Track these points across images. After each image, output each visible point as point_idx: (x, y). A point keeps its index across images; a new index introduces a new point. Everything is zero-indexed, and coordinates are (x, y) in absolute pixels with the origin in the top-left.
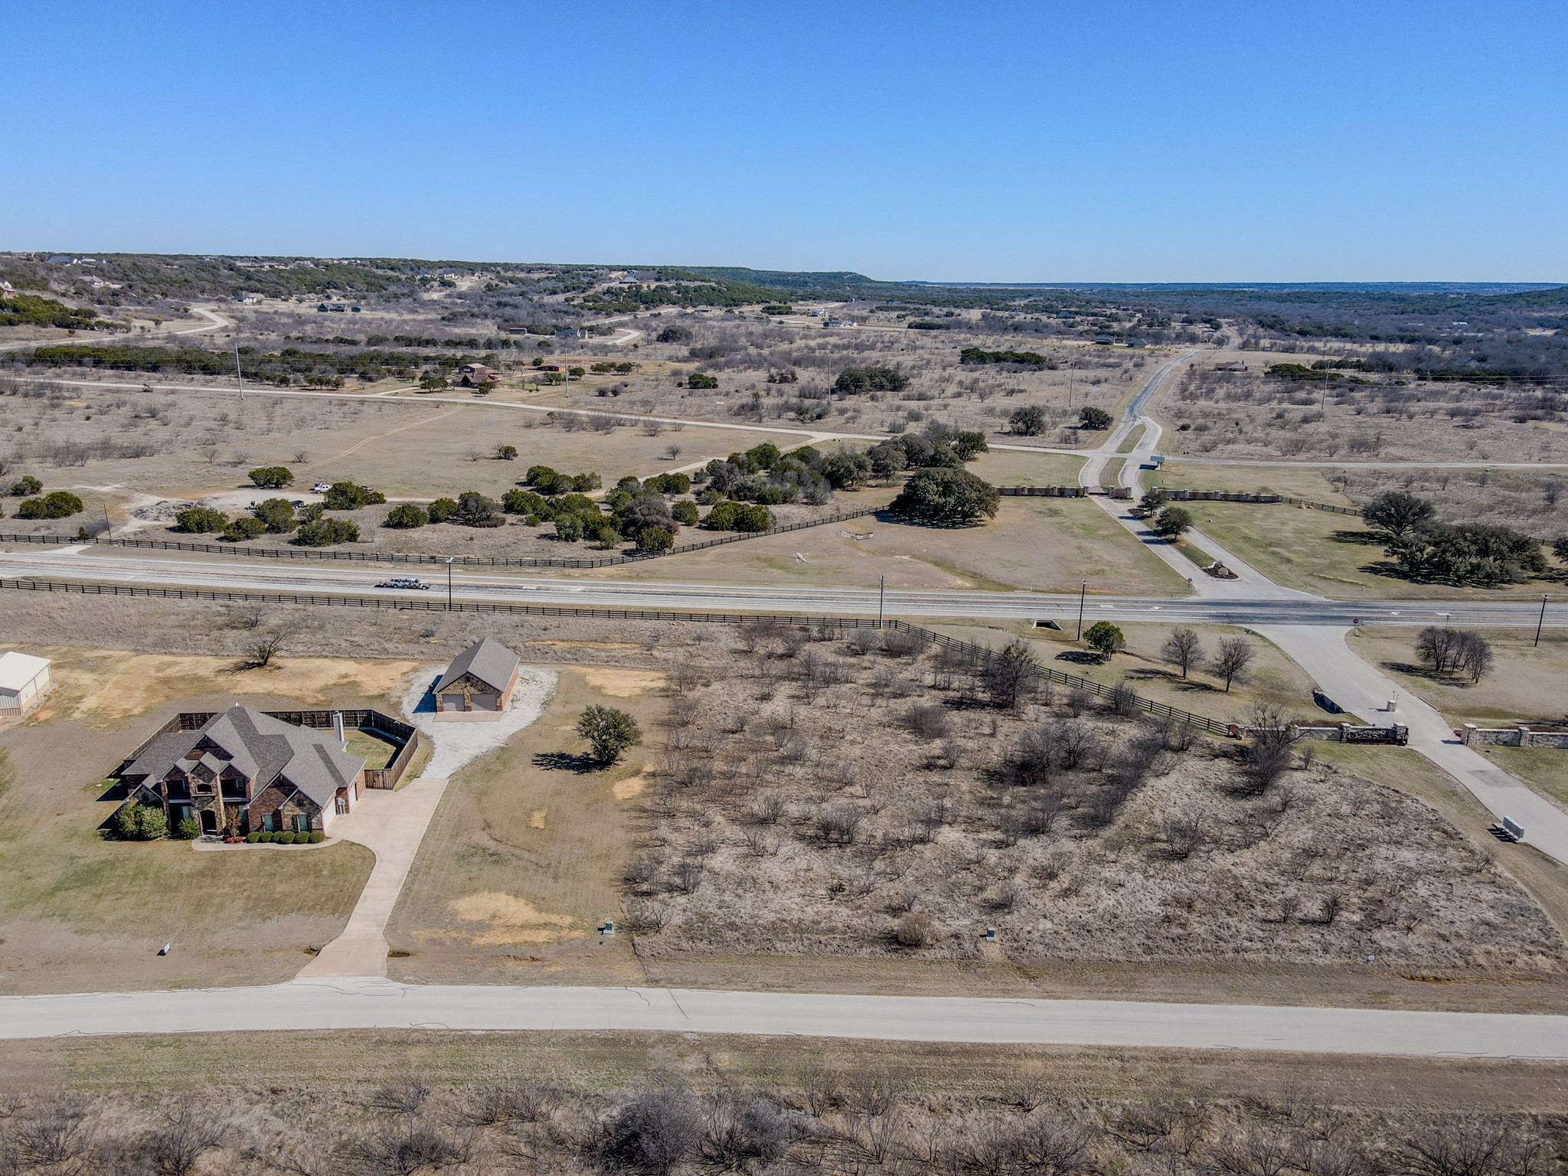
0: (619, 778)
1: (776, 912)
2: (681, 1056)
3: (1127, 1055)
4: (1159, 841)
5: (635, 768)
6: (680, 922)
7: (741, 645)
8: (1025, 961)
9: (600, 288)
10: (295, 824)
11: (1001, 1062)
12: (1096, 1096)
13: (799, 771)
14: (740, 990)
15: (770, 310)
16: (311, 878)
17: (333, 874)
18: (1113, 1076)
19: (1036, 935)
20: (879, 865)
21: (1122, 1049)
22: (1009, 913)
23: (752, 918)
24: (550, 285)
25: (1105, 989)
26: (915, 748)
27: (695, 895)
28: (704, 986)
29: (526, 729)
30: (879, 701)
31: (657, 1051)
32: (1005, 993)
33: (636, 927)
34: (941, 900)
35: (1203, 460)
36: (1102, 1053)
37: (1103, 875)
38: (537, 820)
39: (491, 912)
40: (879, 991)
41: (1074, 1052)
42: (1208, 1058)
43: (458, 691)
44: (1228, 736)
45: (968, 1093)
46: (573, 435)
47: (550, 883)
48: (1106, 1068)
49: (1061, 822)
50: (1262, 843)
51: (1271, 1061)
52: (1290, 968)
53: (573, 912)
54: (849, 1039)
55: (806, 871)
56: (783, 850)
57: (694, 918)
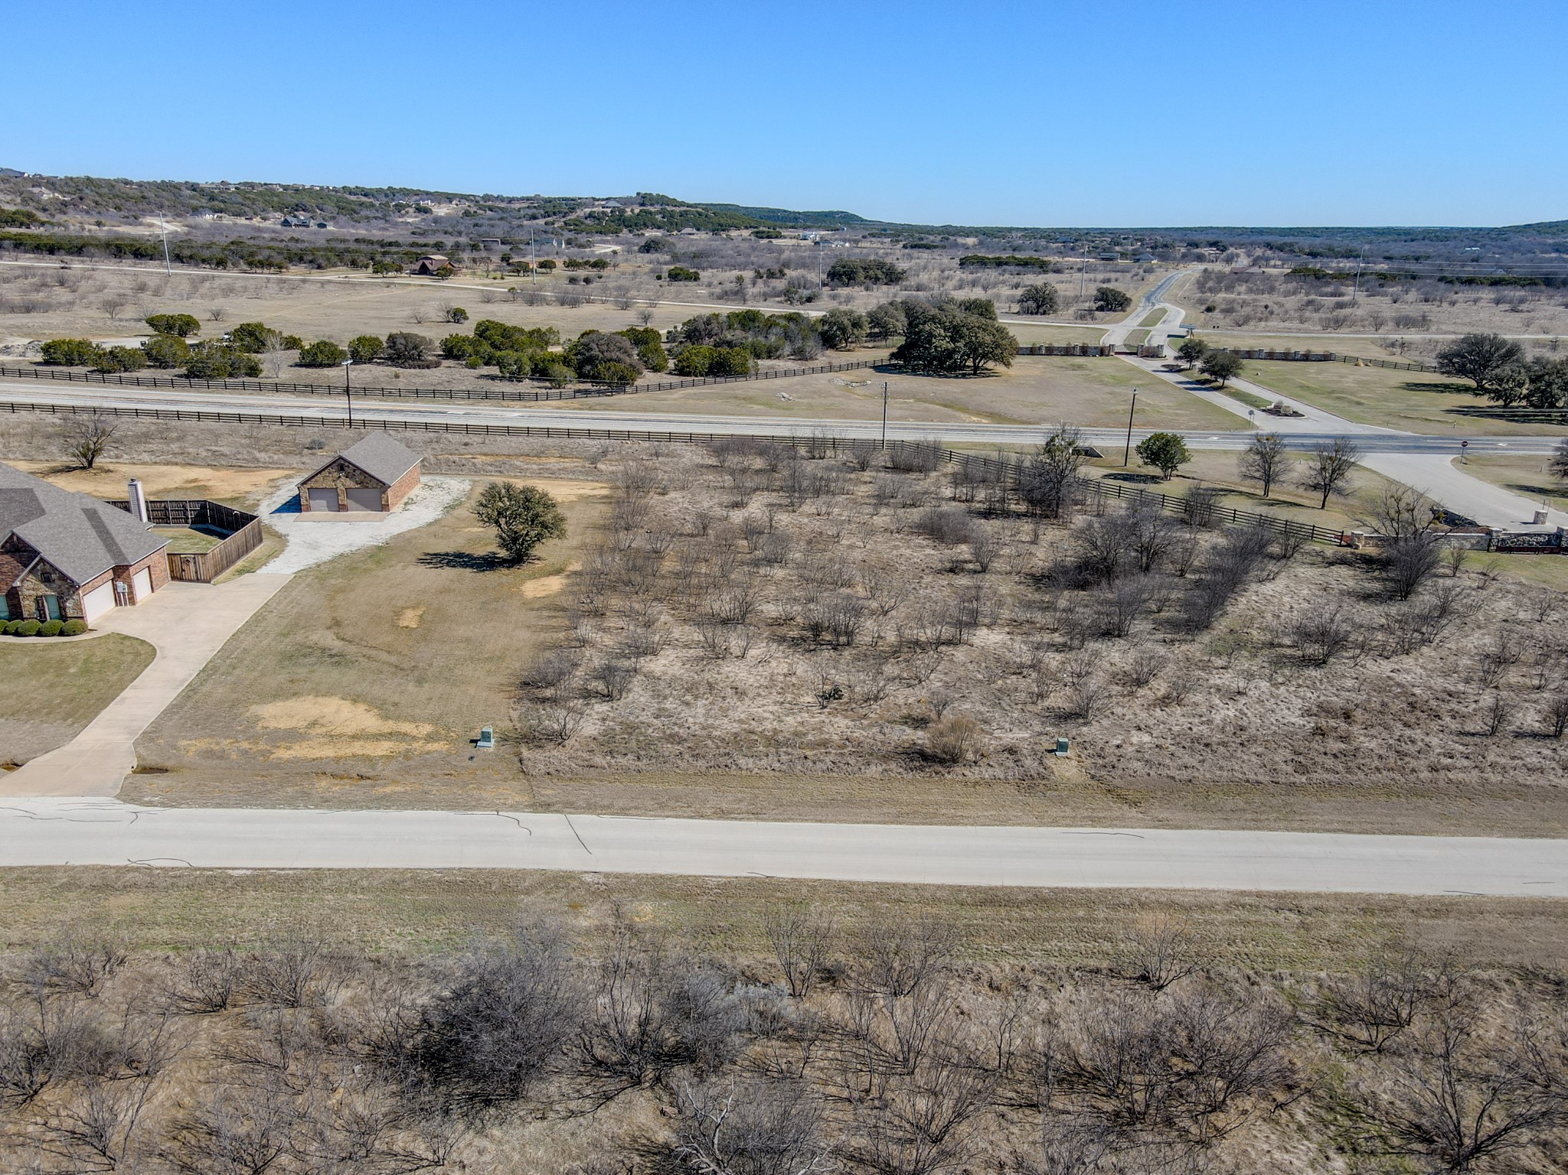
0: (534, 576)
1: (741, 721)
2: (574, 907)
3: (1306, 905)
4: (1280, 645)
5: (557, 566)
6: (595, 733)
7: (712, 461)
8: (1117, 782)
9: (580, 213)
10: (40, 609)
11: (1102, 915)
12: (1268, 966)
13: (779, 573)
14: (677, 817)
15: (759, 235)
16: (50, 677)
17: (86, 671)
18: (1291, 936)
19: (1129, 750)
20: (890, 669)
21: (1296, 896)
22: (1085, 724)
23: (704, 728)
24: (530, 212)
25: (1249, 816)
26: (932, 552)
27: (621, 703)
28: (624, 811)
29: (418, 530)
30: (883, 510)
31: (535, 901)
32: (1095, 821)
33: (532, 738)
34: (983, 709)
35: (1237, 331)
36: (1265, 901)
37: (1211, 682)
38: (410, 619)
39: (312, 719)
40: (898, 819)
41: (1219, 901)
42: (1440, 909)
43: (329, 484)
44: (1340, 546)
45: (1053, 962)
46: (535, 308)
47: (411, 687)
48: (1276, 925)
49: (1140, 626)
50: (1425, 649)
51: (1542, 914)
52: (1521, 791)
53: (434, 720)
54: (852, 883)
55: (785, 676)
56: (753, 652)
57: (618, 728)
